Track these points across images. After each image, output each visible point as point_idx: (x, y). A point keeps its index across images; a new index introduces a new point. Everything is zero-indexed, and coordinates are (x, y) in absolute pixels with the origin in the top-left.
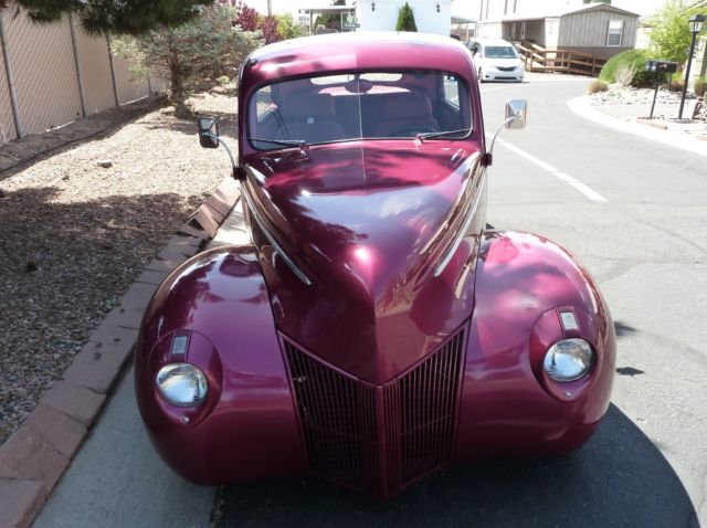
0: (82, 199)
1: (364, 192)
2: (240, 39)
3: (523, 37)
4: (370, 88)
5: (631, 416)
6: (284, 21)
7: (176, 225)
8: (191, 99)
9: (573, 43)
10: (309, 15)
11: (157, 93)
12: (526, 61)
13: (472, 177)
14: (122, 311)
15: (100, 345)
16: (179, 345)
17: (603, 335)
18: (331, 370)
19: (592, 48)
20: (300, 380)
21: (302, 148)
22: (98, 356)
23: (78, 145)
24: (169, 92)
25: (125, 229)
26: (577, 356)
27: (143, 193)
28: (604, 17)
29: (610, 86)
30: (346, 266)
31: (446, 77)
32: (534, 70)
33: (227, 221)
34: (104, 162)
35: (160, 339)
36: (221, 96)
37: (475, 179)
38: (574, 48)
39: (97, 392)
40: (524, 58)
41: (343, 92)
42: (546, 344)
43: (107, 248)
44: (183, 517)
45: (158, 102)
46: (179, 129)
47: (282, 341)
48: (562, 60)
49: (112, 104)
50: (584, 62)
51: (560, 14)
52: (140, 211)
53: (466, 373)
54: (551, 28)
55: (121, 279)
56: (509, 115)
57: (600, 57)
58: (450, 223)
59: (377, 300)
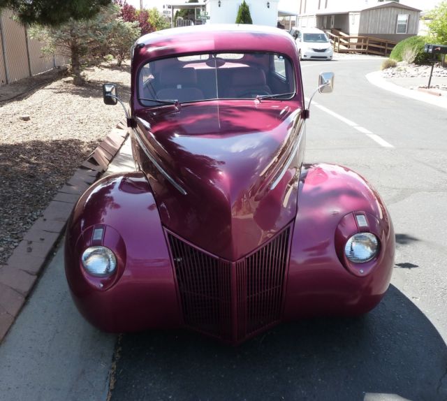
0: (10, 142)
1: (219, 136)
2: (122, 27)
3: (332, 26)
4: (223, 64)
5: (409, 295)
6: (152, 14)
7: (79, 161)
8: (85, 72)
9: (371, 31)
10: (171, 10)
11: (59, 67)
12: (334, 45)
13: (294, 127)
14: (45, 220)
15: (31, 242)
16: (98, 234)
17: (386, 234)
18: (200, 252)
19: (385, 35)
20: (179, 260)
21: (176, 105)
22: (30, 250)
23: (4, 104)
24: (69, 66)
25: (43, 164)
26: (367, 245)
27: (54, 139)
28: (394, 11)
29: (398, 63)
30: (211, 182)
31: (276, 57)
32: (341, 52)
33: (115, 159)
34: (24, 116)
35: (83, 232)
36: (106, 70)
37: (296, 127)
38: (371, 35)
39: (31, 274)
40: (333, 42)
41: (204, 66)
42: (346, 237)
43: (32, 176)
44: (94, 358)
45: (61, 73)
46: (77, 94)
47: (166, 233)
48: (362, 44)
49: (27, 75)
50: (378, 45)
51: (360, 10)
52: (53, 151)
53: (292, 258)
54: (354, 20)
55: (42, 198)
56: (322, 83)
57: (391, 42)
58: (279, 158)
59: (232, 204)
